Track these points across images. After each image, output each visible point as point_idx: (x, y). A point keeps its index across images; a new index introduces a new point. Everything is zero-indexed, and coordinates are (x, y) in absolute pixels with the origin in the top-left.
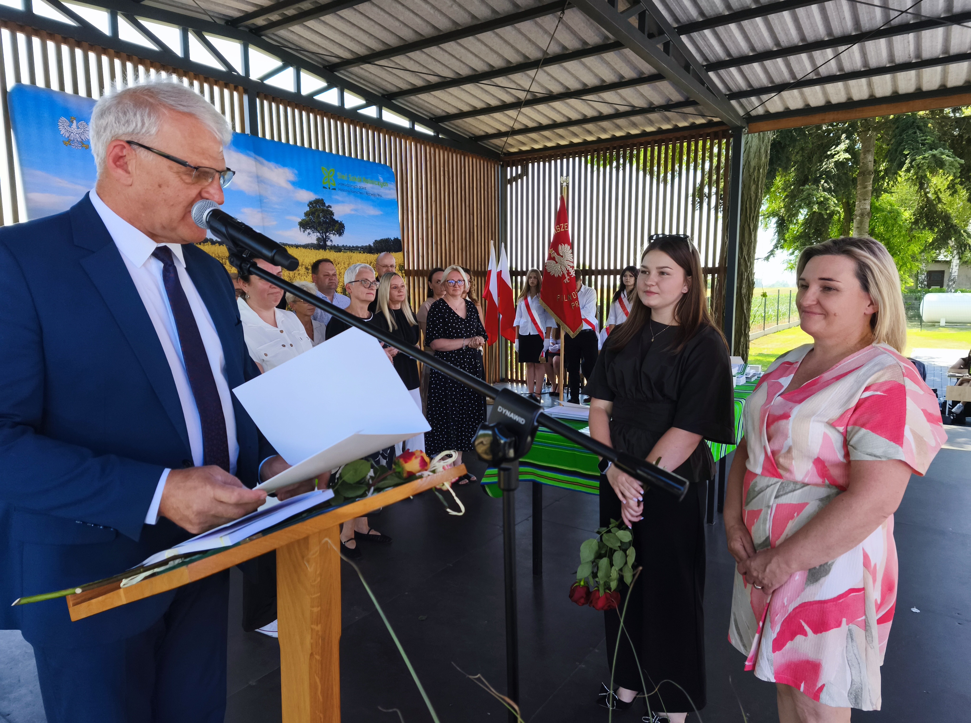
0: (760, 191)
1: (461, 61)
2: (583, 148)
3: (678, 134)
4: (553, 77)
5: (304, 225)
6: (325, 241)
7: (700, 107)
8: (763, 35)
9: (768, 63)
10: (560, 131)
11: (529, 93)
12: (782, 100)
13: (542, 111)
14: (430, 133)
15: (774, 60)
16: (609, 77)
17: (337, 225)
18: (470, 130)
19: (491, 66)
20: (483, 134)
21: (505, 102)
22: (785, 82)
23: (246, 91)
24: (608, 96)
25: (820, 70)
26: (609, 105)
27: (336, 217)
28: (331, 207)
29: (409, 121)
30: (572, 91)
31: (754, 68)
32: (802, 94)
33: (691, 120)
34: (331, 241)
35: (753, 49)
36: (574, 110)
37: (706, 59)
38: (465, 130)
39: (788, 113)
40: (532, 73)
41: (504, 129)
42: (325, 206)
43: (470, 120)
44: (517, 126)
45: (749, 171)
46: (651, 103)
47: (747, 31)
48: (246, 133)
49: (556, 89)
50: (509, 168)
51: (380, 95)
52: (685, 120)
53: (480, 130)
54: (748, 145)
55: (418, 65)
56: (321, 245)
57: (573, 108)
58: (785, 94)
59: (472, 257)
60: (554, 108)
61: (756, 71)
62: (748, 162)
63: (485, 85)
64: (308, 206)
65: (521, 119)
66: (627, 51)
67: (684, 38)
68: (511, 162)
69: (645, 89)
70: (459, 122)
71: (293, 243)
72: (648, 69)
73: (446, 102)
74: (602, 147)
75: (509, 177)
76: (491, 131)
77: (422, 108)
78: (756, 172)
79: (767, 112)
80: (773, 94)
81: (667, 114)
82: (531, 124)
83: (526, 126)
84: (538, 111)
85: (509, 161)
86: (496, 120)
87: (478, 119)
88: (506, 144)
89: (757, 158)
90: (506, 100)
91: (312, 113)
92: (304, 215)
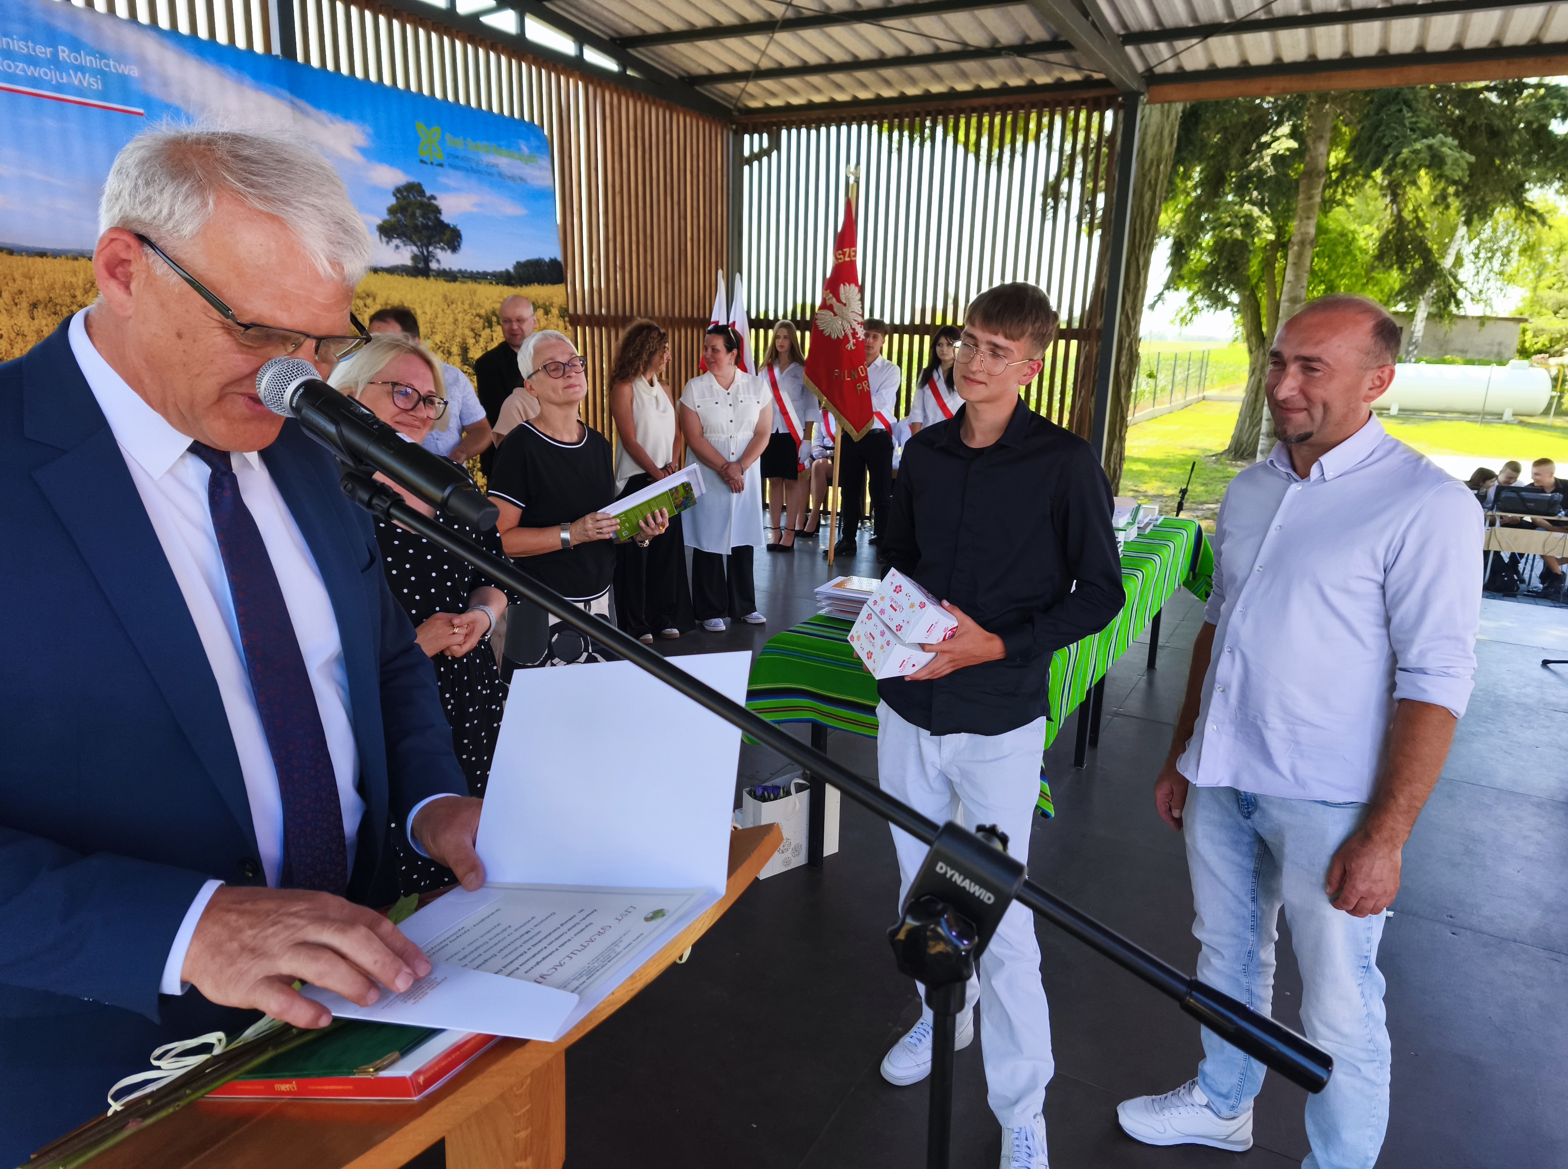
2: (875, 110)
3: (1035, 97)
5: (387, 231)
6: (427, 261)
7: (1074, 54)
10: (838, 77)
11: (790, 9)
12: (1207, 50)
13: (810, 40)
14: (610, 65)
17: (448, 233)
18: (682, 65)
20: (704, 72)
21: (746, 19)
22: (1216, 21)
24: (926, 22)
25: (1274, 6)
26: (924, 39)
27: (446, 218)
28: (435, 198)
29: (574, 42)
30: (865, 8)
32: (1240, 44)
33: (1057, 74)
34: (438, 261)
36: (865, 43)
38: (673, 64)
39: (1213, 73)
41: (741, 67)
42: (424, 196)
43: (682, 48)
44: (765, 64)
45: (1143, 167)
46: (995, 40)
48: (274, 53)
49: (837, 4)
50: (747, 137)
52: (1048, 72)
53: (700, 65)
54: (1144, 121)
56: (421, 269)
57: (862, 38)
58: (1213, 41)
59: (683, 295)
60: (831, 37)
62: (1142, 152)
64: (394, 195)
65: (773, 51)
68: (750, 126)
69: (989, 15)
70: (664, 49)
73: (641, 12)
74: (908, 110)
75: (747, 153)
76: (718, 69)
77: (596, 20)
78: (1154, 168)
79: (1180, 68)
80: (1194, 41)
81: (1023, 61)
82: (789, 62)
83: (781, 64)
84: (804, 41)
85: (747, 124)
86: (729, 49)
87: (697, 46)
88: (744, 95)
89: (1156, 144)
90: (748, 16)
92: (386, 212)
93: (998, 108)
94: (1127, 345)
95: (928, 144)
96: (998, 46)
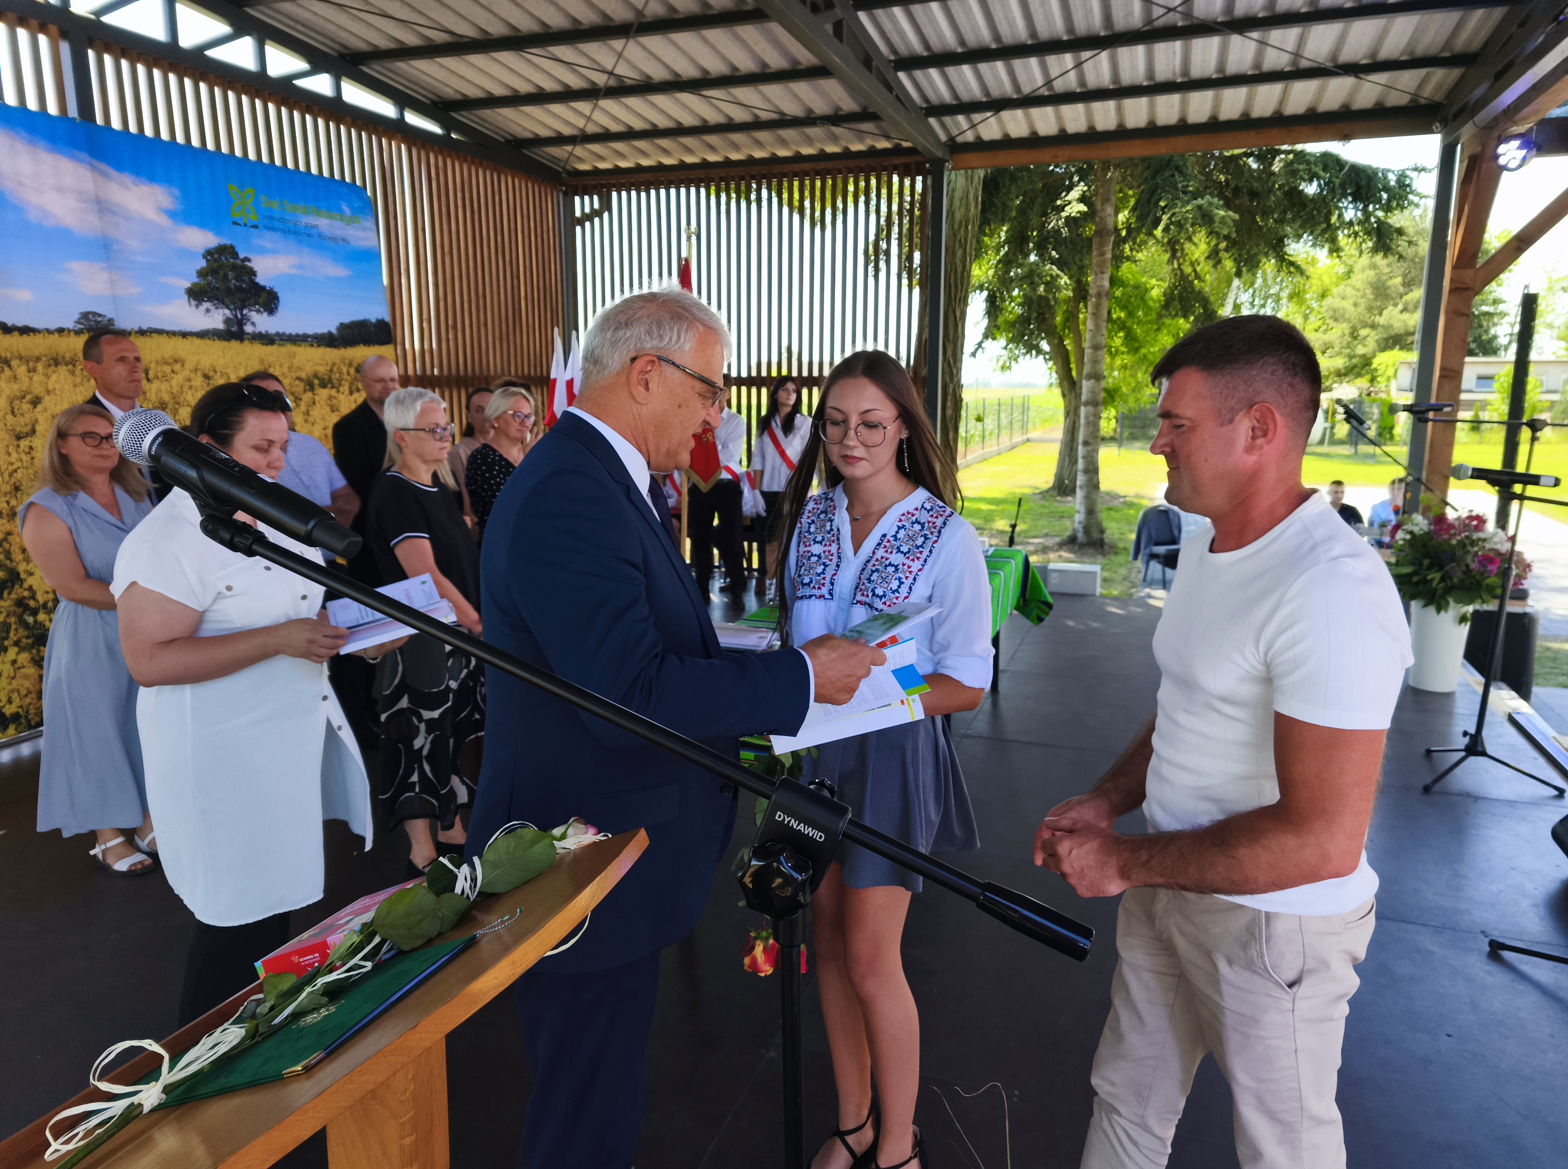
0: (968, 259)
1: (491, 11)
2: (701, 174)
3: (851, 163)
4: (652, 54)
5: (196, 295)
6: (241, 324)
7: (883, 124)
8: (977, 24)
9: (983, 67)
10: (664, 142)
11: (612, 77)
12: (1000, 122)
13: (633, 107)
14: (434, 128)
15: (992, 63)
16: (746, 64)
17: (264, 295)
18: (505, 128)
19: (544, 24)
20: (530, 136)
21: (569, 86)
22: (1005, 96)
24: (744, 93)
25: (1055, 83)
26: (743, 108)
27: (260, 280)
28: (249, 261)
29: (395, 105)
30: (685, 79)
31: (963, 72)
32: (1028, 117)
33: (870, 142)
34: (253, 324)
35: (962, 42)
36: (688, 111)
37: (894, 51)
38: (498, 127)
39: (1007, 143)
40: (618, 44)
41: (567, 131)
42: (238, 258)
43: (507, 112)
44: (591, 129)
45: (953, 227)
46: (810, 111)
47: (956, 16)
48: (70, 116)
49: (658, 74)
50: (577, 199)
51: (336, 54)
52: (861, 141)
53: (525, 129)
54: (951, 186)
55: (408, 9)
56: (234, 332)
57: (684, 106)
58: (1005, 114)
59: (519, 353)
60: (654, 105)
61: (965, 76)
62: (951, 213)
63: (536, 55)
64: (204, 257)
65: (599, 117)
66: (775, 27)
67: (862, 16)
68: (580, 187)
69: (802, 88)
70: (487, 113)
71: (176, 329)
72: (806, 57)
73: (462, 77)
74: (733, 174)
75: (578, 214)
76: (544, 133)
77: (415, 84)
78: (963, 228)
79: (978, 138)
80: (989, 114)
81: (836, 130)
82: (614, 128)
83: (607, 129)
84: (628, 107)
85: (577, 186)
87: (522, 111)
88: (572, 157)
89: (963, 206)
90: (571, 84)
91: (204, 81)
92: (195, 275)
93: (817, 173)
94: (951, 391)
95: (754, 206)
96: (813, 116)
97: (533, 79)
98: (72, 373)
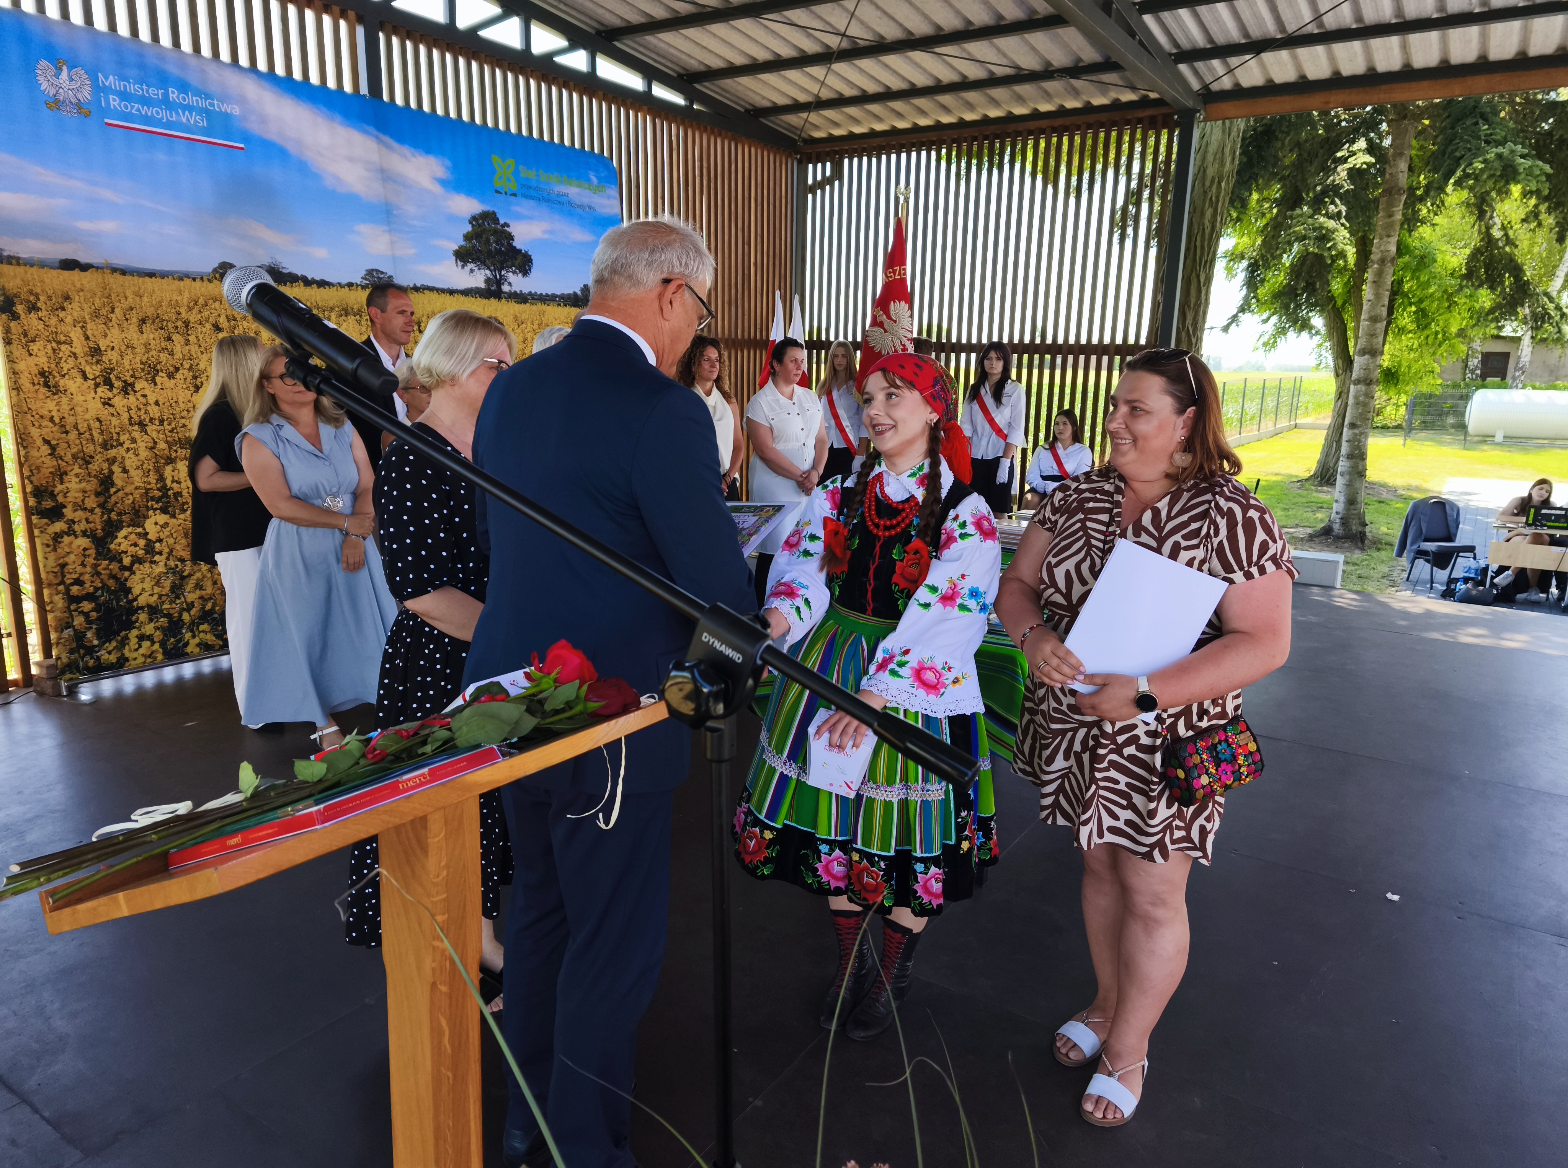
0: (1219, 219)
2: (933, 136)
3: (1092, 118)
4: (885, 13)
5: (463, 256)
6: (499, 283)
7: (1128, 74)
9: (1241, 4)
10: (897, 105)
11: (845, 39)
12: (1263, 66)
13: (866, 70)
14: (678, 100)
16: (980, 17)
17: (520, 258)
18: (747, 99)
20: (768, 104)
21: (804, 51)
22: (1267, 37)
23: (360, 20)
24: (978, 48)
25: (1326, 18)
26: (978, 64)
27: (518, 244)
28: (508, 226)
29: (643, 78)
30: (918, 37)
31: (1217, 11)
32: (1295, 58)
33: (1113, 95)
34: (510, 284)
36: (920, 70)
38: (738, 97)
39: (1271, 89)
40: (850, 3)
41: (802, 98)
42: (498, 224)
43: (745, 81)
44: (825, 94)
45: (1204, 184)
46: (1048, 64)
48: (361, 93)
49: (891, 33)
50: (811, 166)
51: (593, 32)
52: (1104, 93)
53: (764, 98)
54: (1205, 139)
56: (493, 291)
57: (918, 66)
58: (1268, 57)
59: (746, 317)
60: (887, 66)
61: (1221, 16)
62: (1202, 170)
63: (773, 21)
64: (470, 222)
65: (832, 81)
68: (814, 156)
69: (1039, 39)
70: (727, 83)
71: (445, 287)
72: (1042, 5)
73: (705, 48)
74: (966, 135)
75: (810, 181)
76: (781, 101)
77: (664, 57)
78: (1215, 186)
79: (1237, 85)
80: (1248, 57)
81: (1076, 83)
82: (848, 92)
83: (841, 94)
84: (861, 70)
85: (811, 153)
86: (790, 82)
87: (760, 79)
88: (807, 124)
89: (1217, 161)
90: (806, 49)
91: (476, 60)
92: (462, 238)
93: (1054, 130)
95: (995, 172)
96: (1050, 69)
97: (770, 47)
98: (359, 322)
